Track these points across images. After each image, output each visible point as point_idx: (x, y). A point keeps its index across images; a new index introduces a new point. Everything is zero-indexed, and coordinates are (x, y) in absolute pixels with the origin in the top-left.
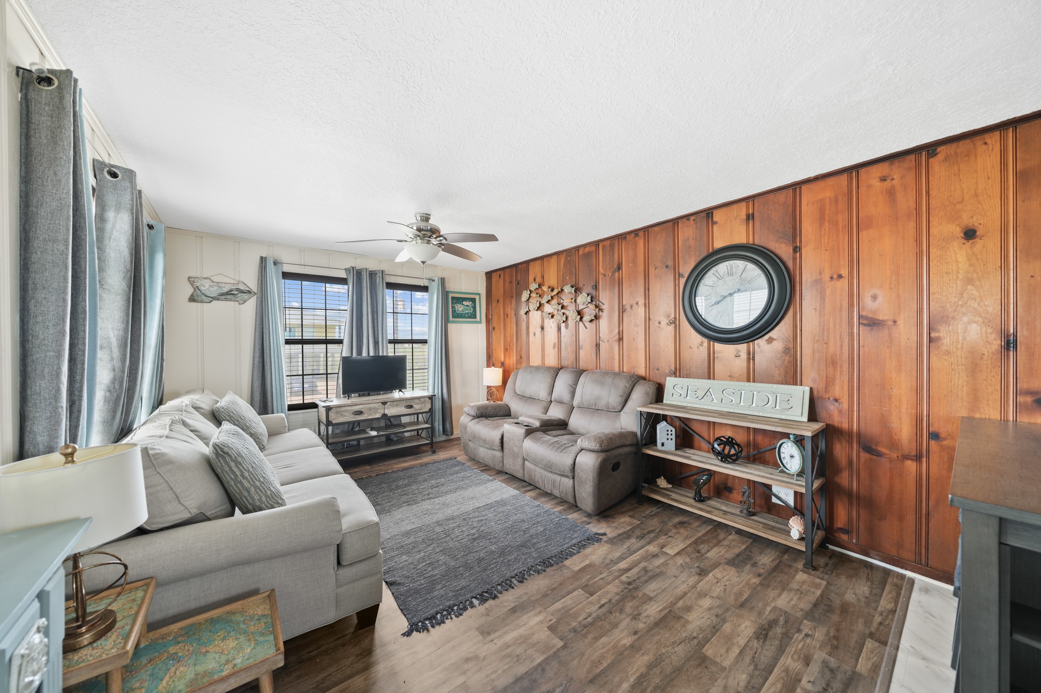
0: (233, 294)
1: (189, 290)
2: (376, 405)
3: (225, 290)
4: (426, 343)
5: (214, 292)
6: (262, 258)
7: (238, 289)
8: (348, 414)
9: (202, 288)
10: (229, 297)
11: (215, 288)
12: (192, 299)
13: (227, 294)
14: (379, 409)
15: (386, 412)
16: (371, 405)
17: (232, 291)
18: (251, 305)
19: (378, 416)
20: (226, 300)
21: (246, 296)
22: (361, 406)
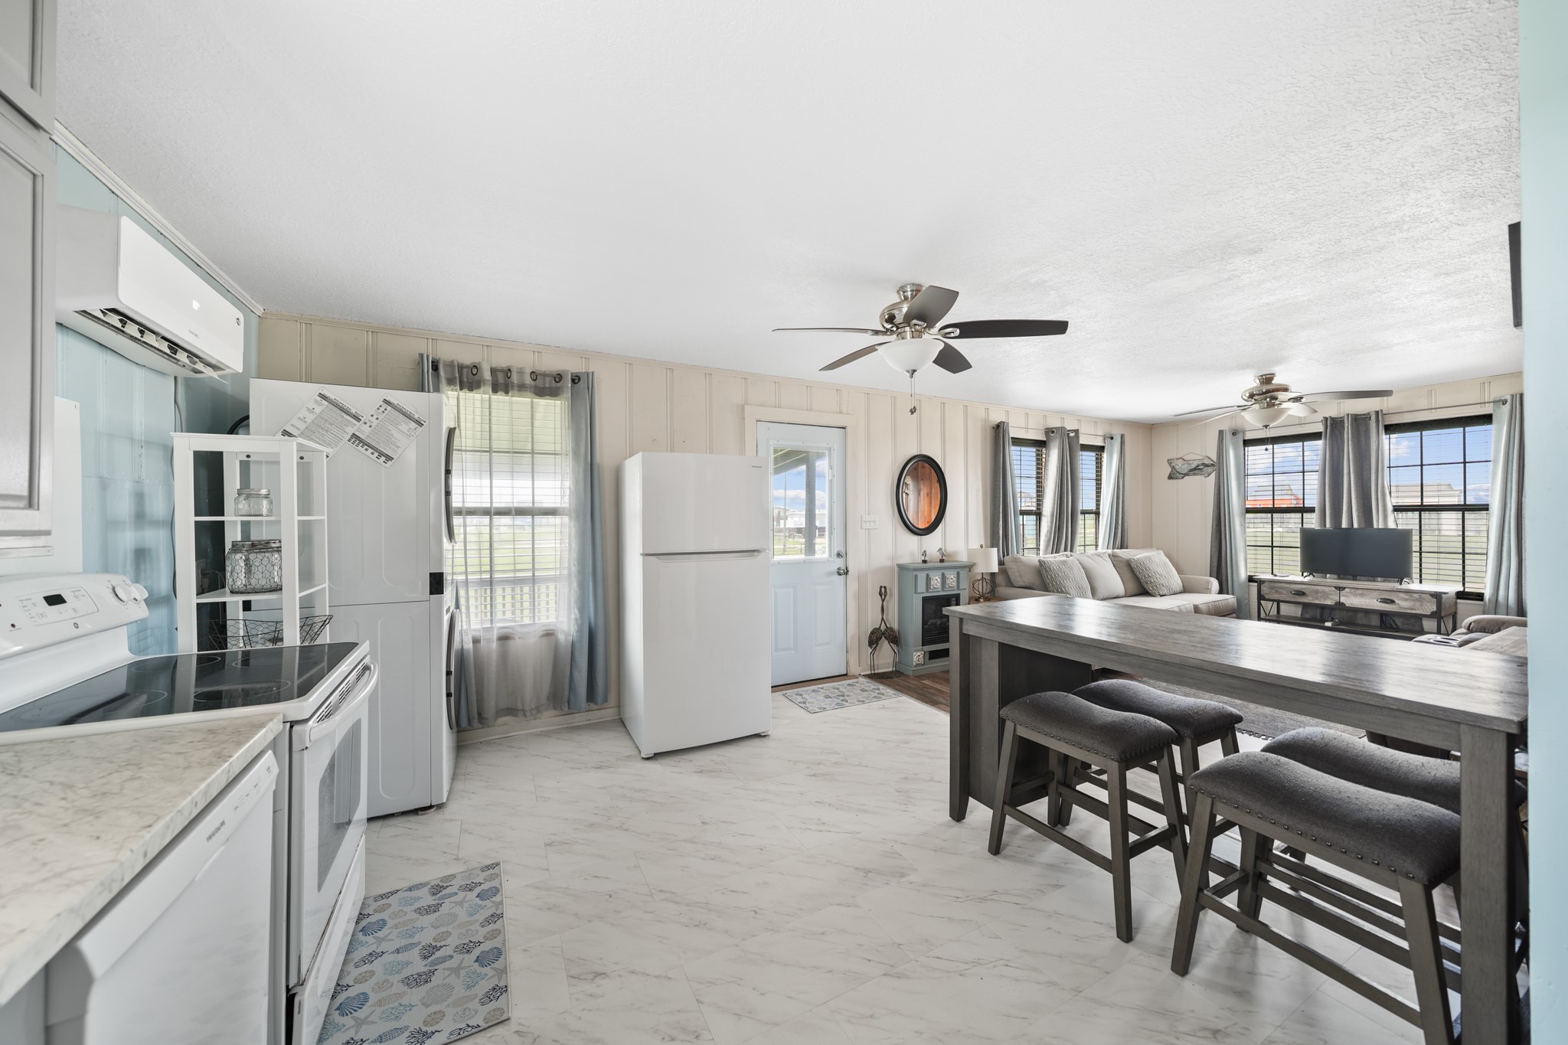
0: (1200, 469)
1: (1169, 470)
2: (1326, 589)
3: (1194, 466)
4: (1487, 509)
5: (1185, 469)
6: (1220, 431)
7: (1203, 464)
8: (1284, 592)
9: (1177, 467)
10: (1196, 472)
11: (1186, 466)
12: (1170, 477)
13: (1195, 469)
14: (1331, 594)
15: (1343, 600)
16: (1318, 587)
17: (1199, 466)
18: (1212, 479)
19: (1328, 602)
20: (1194, 474)
21: (1210, 469)
22: (1303, 586)
